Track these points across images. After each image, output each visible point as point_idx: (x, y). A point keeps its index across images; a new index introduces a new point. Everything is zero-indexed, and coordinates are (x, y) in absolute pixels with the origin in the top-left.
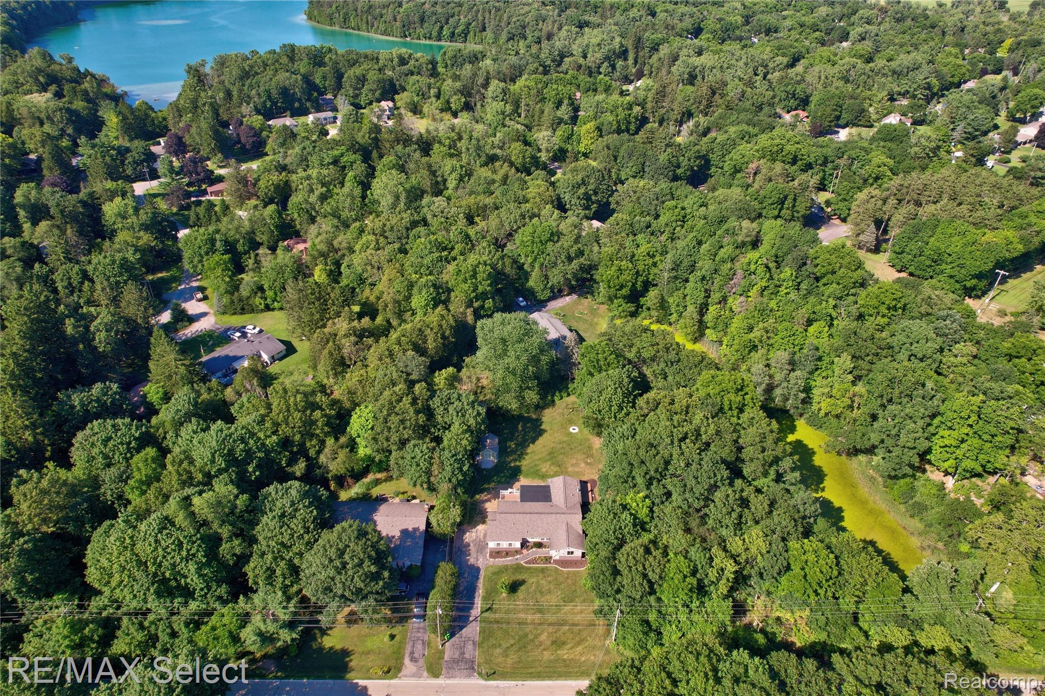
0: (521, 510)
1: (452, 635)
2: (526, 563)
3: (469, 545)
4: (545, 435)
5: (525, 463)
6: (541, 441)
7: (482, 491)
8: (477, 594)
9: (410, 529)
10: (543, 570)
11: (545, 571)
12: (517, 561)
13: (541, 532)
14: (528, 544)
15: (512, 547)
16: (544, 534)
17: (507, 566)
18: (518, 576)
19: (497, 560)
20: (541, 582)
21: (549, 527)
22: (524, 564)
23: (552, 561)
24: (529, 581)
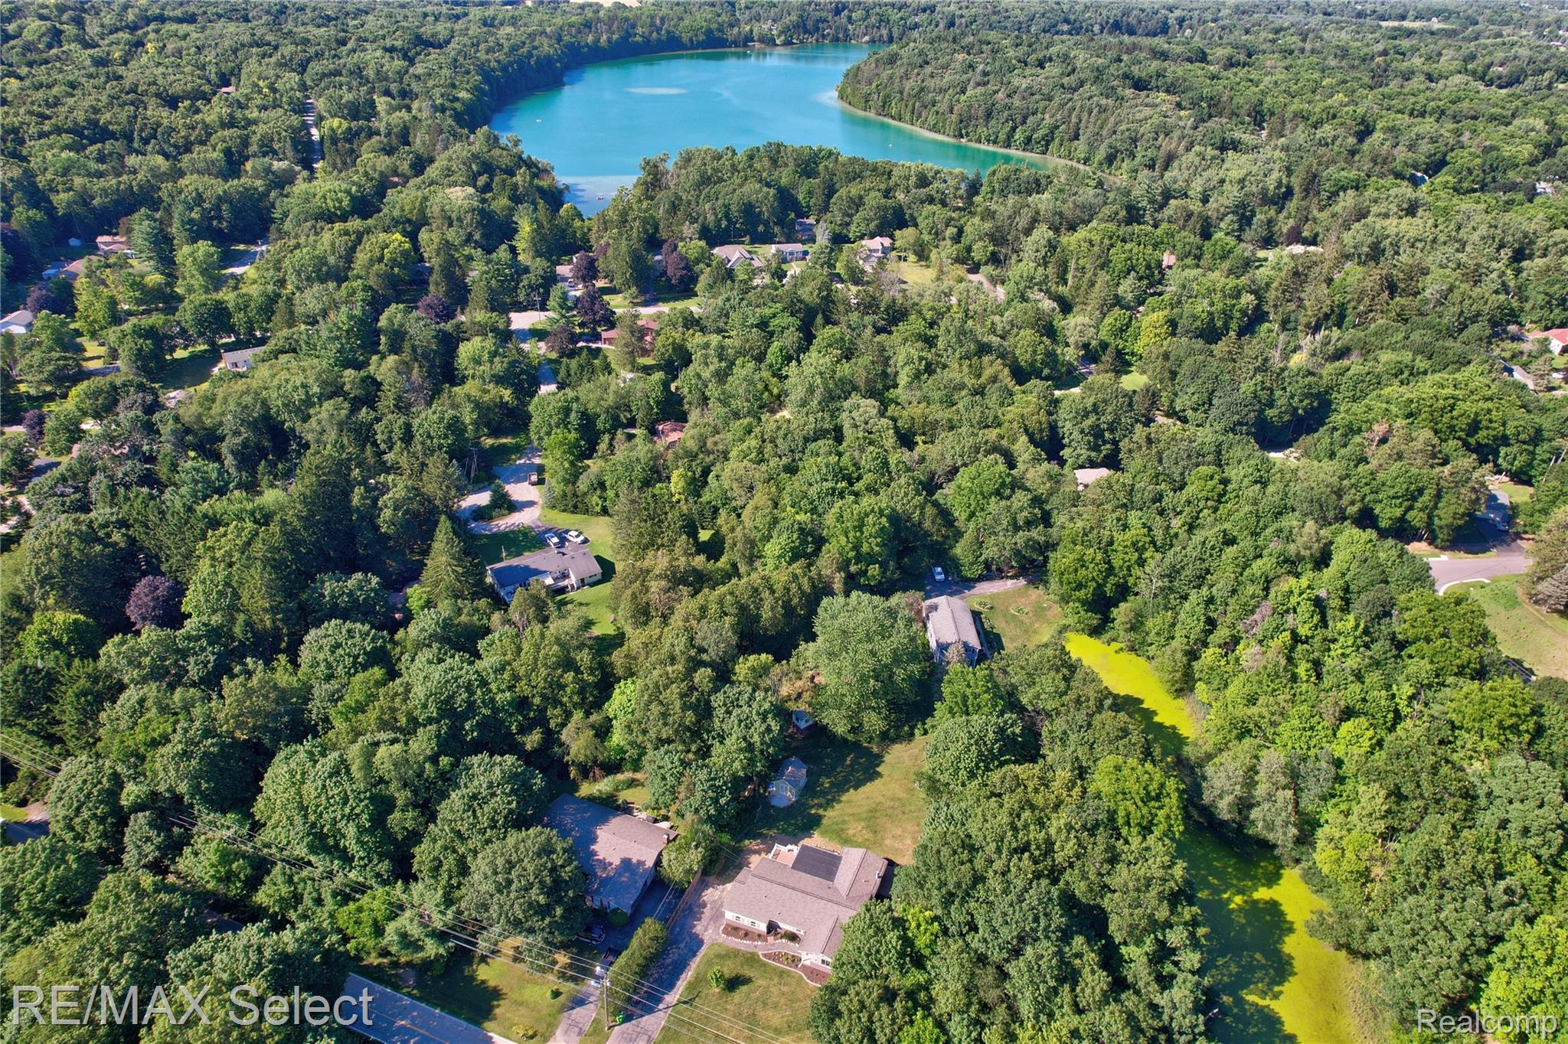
0: (784, 881)
1: (628, 1018)
2: (765, 955)
3: (704, 906)
4: (878, 782)
5: (830, 815)
6: (868, 789)
7: (754, 837)
8: (683, 976)
9: (634, 861)
10: (782, 973)
11: (785, 975)
12: (755, 950)
13: (797, 920)
14: (778, 930)
15: (755, 928)
16: (801, 924)
17: (739, 951)
18: (747, 970)
19: (730, 938)
20: (771, 989)
21: (811, 917)
22: (761, 957)
23: (800, 965)
24: (757, 982)
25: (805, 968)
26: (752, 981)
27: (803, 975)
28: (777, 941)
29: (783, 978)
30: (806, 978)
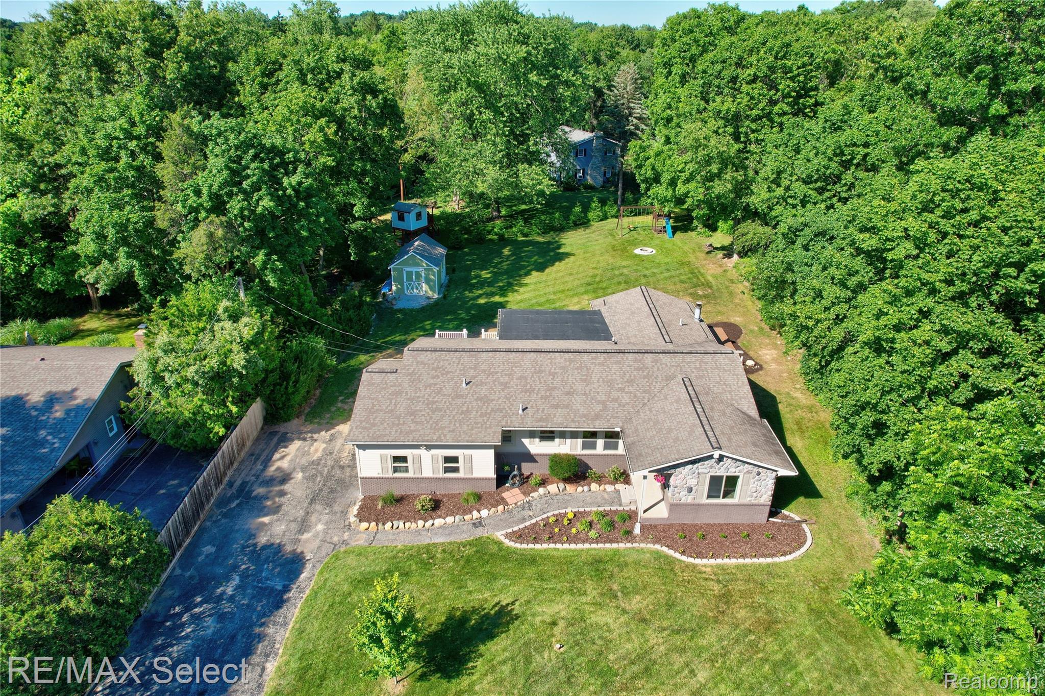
0: (502, 347)
2: (519, 536)
4: (571, 260)
5: (517, 298)
6: (560, 268)
11: (609, 567)
12: (480, 532)
13: (582, 410)
14: (526, 468)
15: (461, 474)
16: (597, 417)
17: (428, 549)
18: (479, 591)
19: (389, 525)
20: (594, 619)
21: (615, 394)
22: (508, 543)
23: (637, 530)
24: (534, 615)
25: (655, 531)
26: (517, 617)
27: (665, 549)
28: (535, 494)
29: (611, 576)
30: (677, 555)
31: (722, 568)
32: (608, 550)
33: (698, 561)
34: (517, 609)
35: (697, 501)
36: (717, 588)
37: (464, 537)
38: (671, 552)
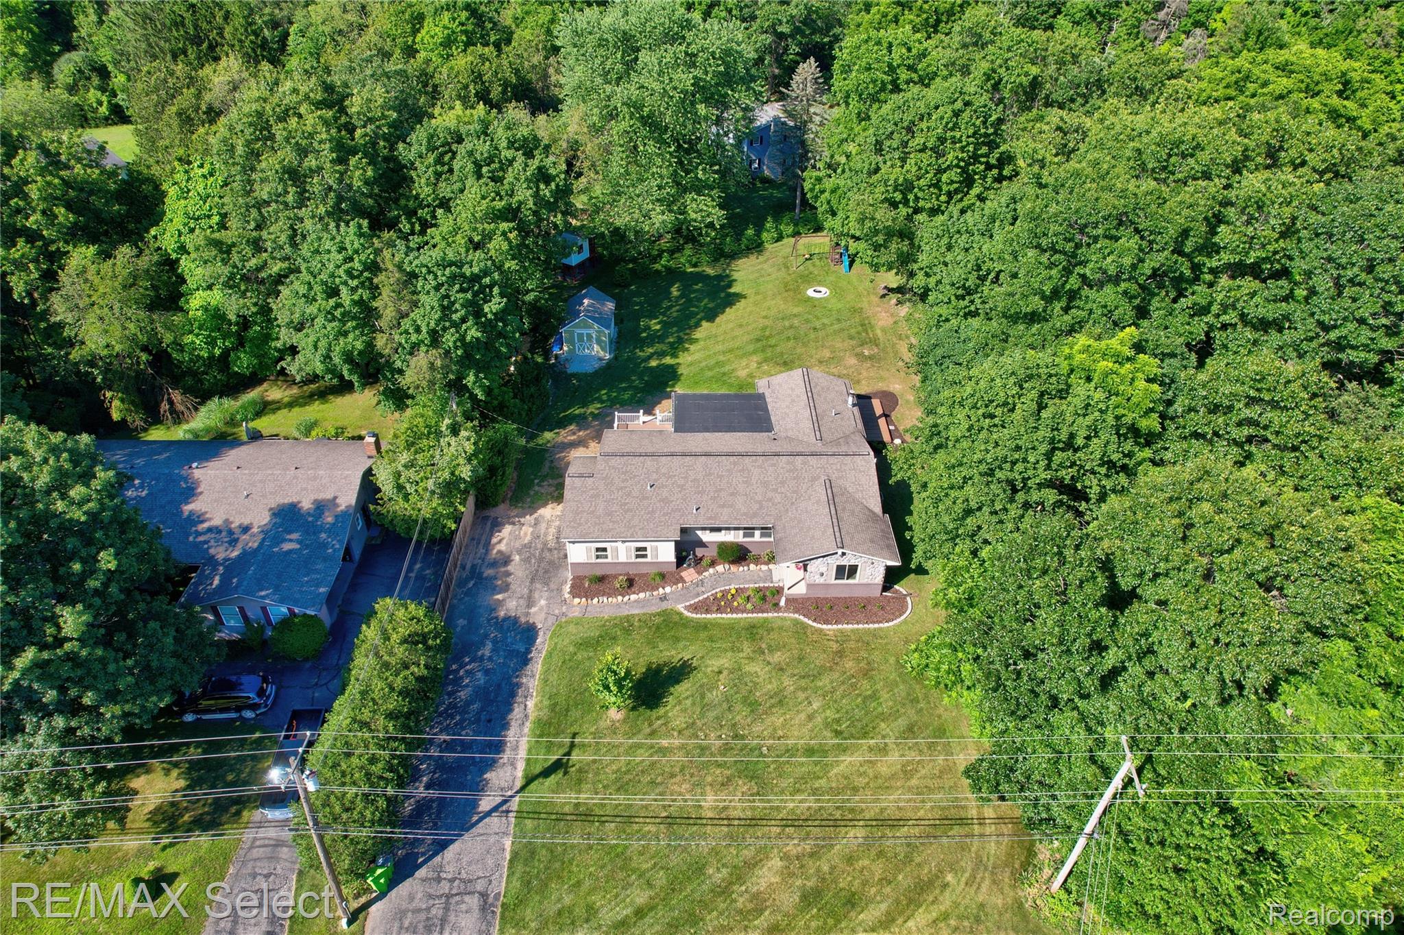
0: (678, 449)
1: (402, 871)
2: (695, 608)
3: (506, 560)
4: (741, 305)
5: (689, 360)
6: (730, 316)
8: (517, 712)
9: (306, 505)
10: (752, 631)
11: (760, 631)
12: (665, 605)
13: (744, 510)
14: (700, 552)
15: (649, 559)
16: (755, 515)
17: (628, 618)
18: (667, 650)
19: (595, 600)
20: (747, 669)
21: (770, 494)
22: (686, 613)
23: (782, 603)
24: (706, 667)
25: (796, 604)
26: (695, 668)
27: (801, 617)
28: (706, 574)
29: (761, 639)
30: (810, 622)
31: (841, 631)
32: (759, 619)
33: (824, 626)
34: (695, 663)
35: (828, 582)
36: (835, 646)
37: (654, 609)
38: (806, 620)
